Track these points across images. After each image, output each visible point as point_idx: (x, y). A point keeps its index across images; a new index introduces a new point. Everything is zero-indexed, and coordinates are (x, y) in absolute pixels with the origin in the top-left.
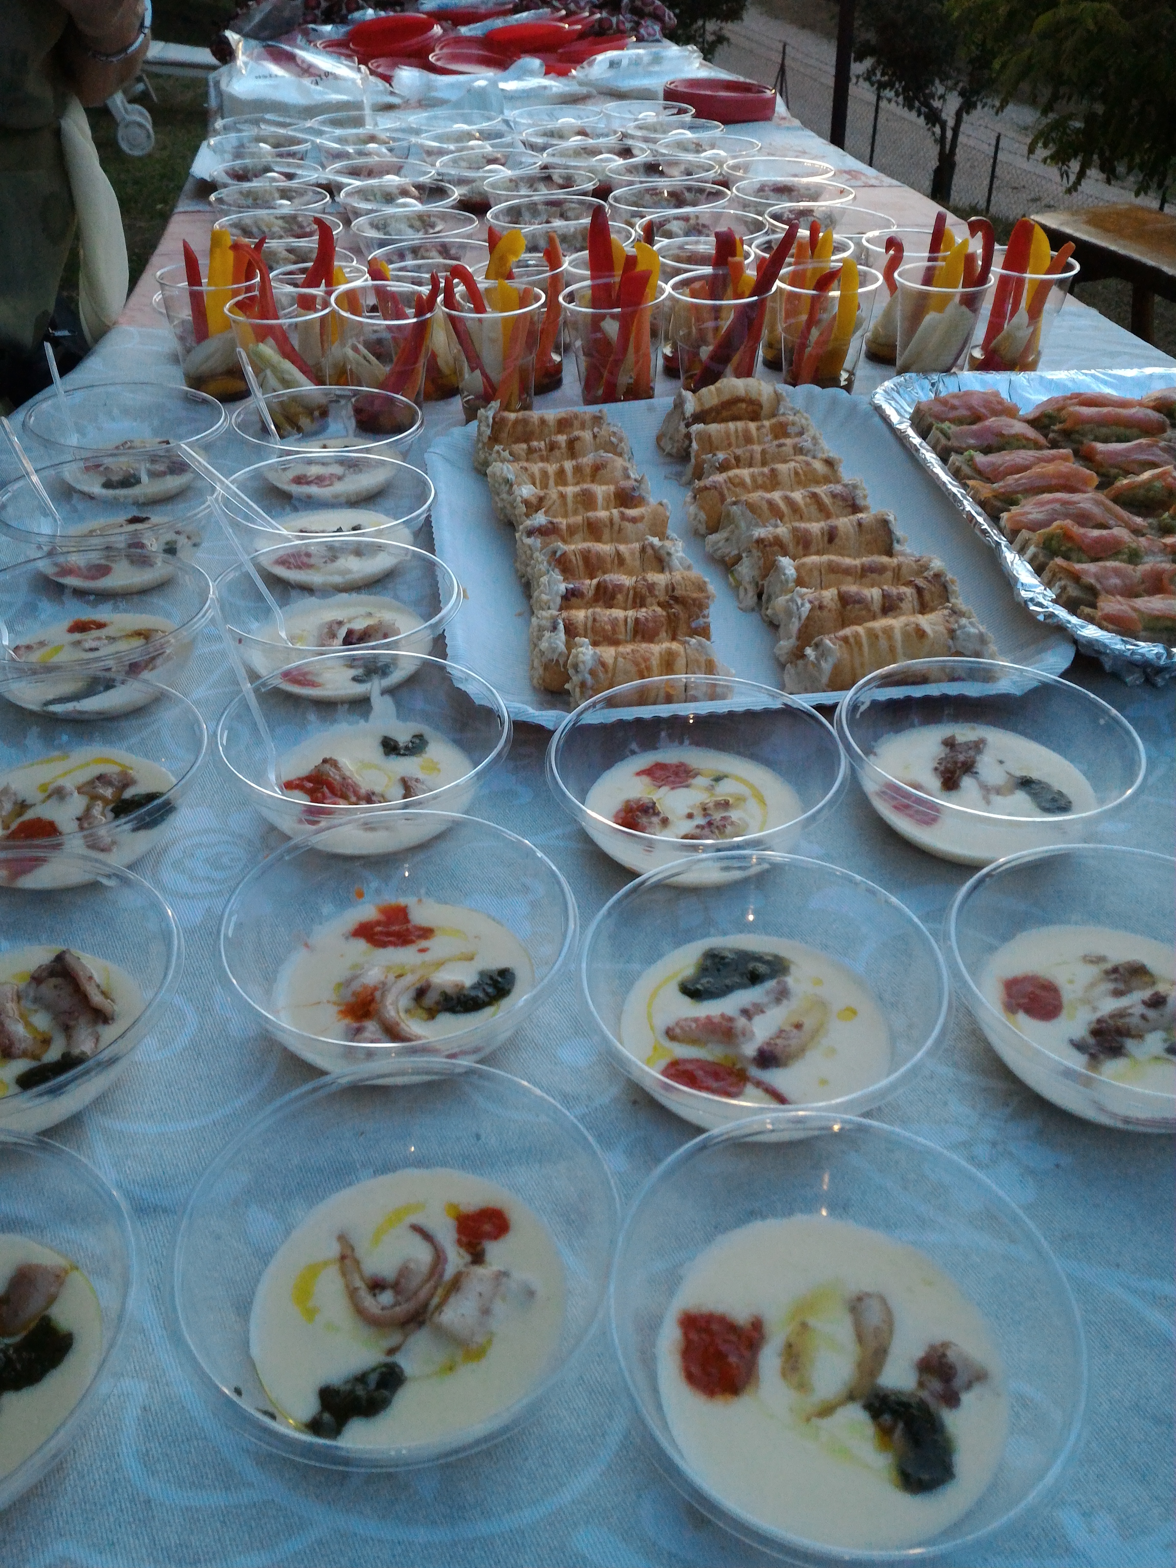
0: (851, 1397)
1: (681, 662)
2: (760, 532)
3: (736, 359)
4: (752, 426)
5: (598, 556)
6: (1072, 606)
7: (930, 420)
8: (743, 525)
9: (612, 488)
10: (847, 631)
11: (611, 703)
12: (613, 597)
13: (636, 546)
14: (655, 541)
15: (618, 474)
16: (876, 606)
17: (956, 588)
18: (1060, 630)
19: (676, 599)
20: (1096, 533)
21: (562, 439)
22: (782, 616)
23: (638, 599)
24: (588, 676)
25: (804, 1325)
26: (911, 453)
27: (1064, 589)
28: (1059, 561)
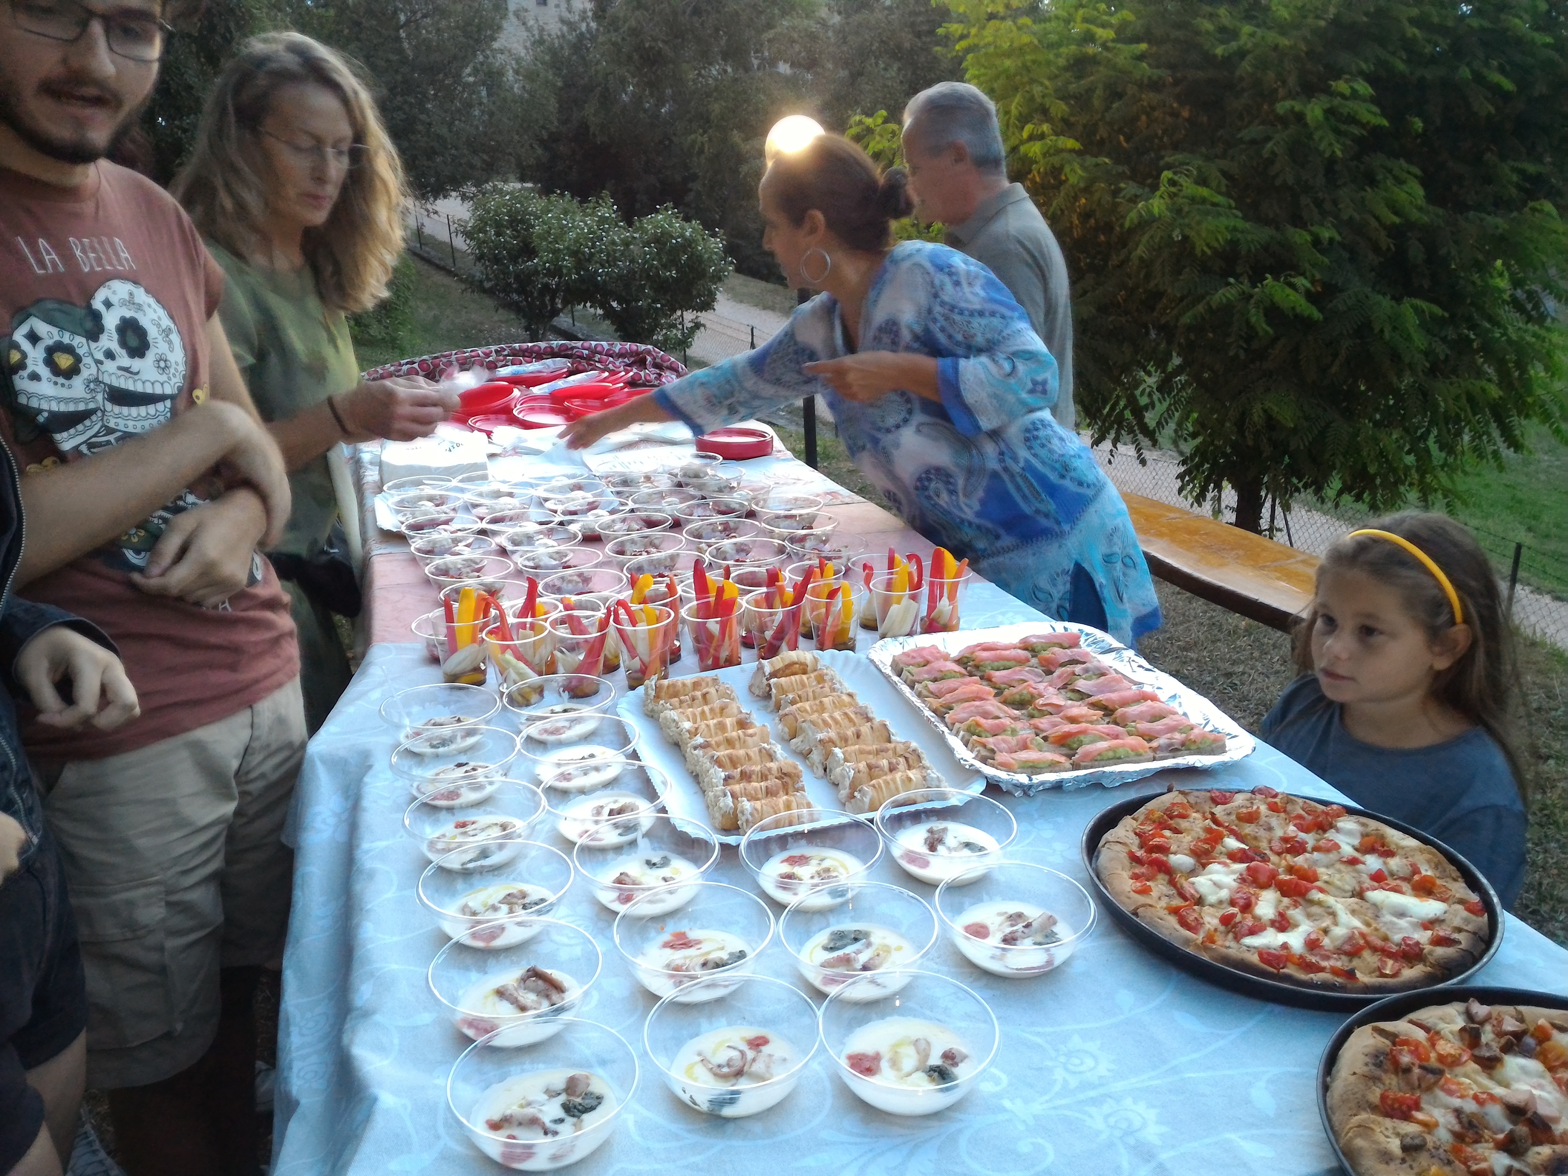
0: (917, 1070)
1: (794, 805)
2: (820, 736)
3: (787, 638)
4: (804, 677)
5: (737, 757)
6: (984, 760)
7: (901, 665)
8: (810, 733)
9: (734, 719)
10: (874, 782)
11: (762, 829)
12: (750, 777)
13: (756, 749)
14: (765, 745)
15: (735, 711)
16: (886, 768)
17: (924, 756)
18: (978, 772)
19: (785, 774)
20: (990, 722)
21: (698, 694)
22: (839, 778)
23: (764, 777)
24: (749, 817)
25: (896, 1052)
26: (894, 685)
27: (979, 751)
28: (975, 737)
